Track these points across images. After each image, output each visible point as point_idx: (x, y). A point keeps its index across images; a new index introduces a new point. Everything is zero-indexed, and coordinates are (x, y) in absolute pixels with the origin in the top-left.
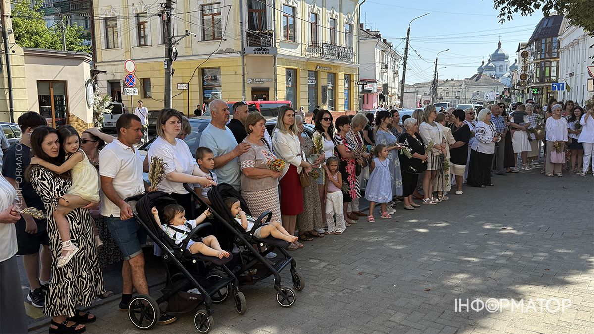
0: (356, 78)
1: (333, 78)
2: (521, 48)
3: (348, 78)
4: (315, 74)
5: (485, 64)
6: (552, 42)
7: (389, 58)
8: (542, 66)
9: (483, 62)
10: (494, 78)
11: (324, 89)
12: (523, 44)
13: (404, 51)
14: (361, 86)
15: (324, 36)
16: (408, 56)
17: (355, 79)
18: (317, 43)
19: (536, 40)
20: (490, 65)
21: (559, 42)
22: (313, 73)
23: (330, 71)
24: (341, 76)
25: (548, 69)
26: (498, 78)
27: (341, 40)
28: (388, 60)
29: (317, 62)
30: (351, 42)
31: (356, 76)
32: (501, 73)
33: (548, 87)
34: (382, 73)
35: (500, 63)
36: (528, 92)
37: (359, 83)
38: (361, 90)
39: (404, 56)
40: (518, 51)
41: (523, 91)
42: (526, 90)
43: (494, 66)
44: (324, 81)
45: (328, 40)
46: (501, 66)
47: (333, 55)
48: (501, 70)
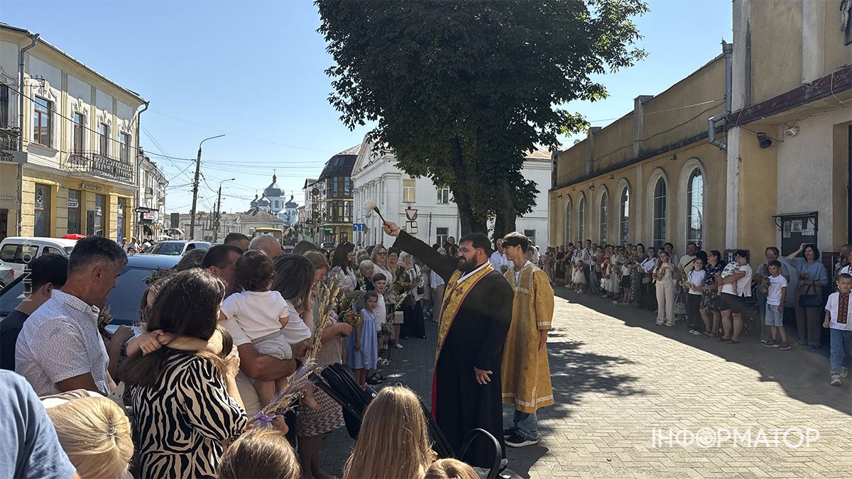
0: (134, 204)
1: (104, 201)
2: (308, 184)
3: (123, 202)
4: (78, 194)
5: (259, 198)
6: (343, 181)
7: (154, 180)
8: (335, 205)
9: (257, 196)
10: (272, 214)
11: (91, 215)
12: (310, 181)
13: (193, 175)
14: (139, 214)
15: (92, 144)
16: (199, 181)
17: (132, 205)
18: (81, 153)
19: (328, 178)
20: (265, 199)
21: (351, 182)
22: (75, 192)
23: (100, 192)
24: (114, 199)
25: (341, 208)
26: (276, 215)
27: (114, 152)
28: (153, 183)
29: (83, 178)
30: (128, 156)
31: (134, 202)
32: (276, 209)
33: (340, 227)
34: (146, 199)
35: (275, 199)
36: (318, 231)
37: (137, 210)
38: (139, 219)
39: (194, 181)
40: (305, 187)
41: (312, 230)
42: (316, 229)
43: (269, 202)
44: (90, 204)
45: (97, 150)
46: (277, 202)
47: (107, 171)
48: (277, 206)
